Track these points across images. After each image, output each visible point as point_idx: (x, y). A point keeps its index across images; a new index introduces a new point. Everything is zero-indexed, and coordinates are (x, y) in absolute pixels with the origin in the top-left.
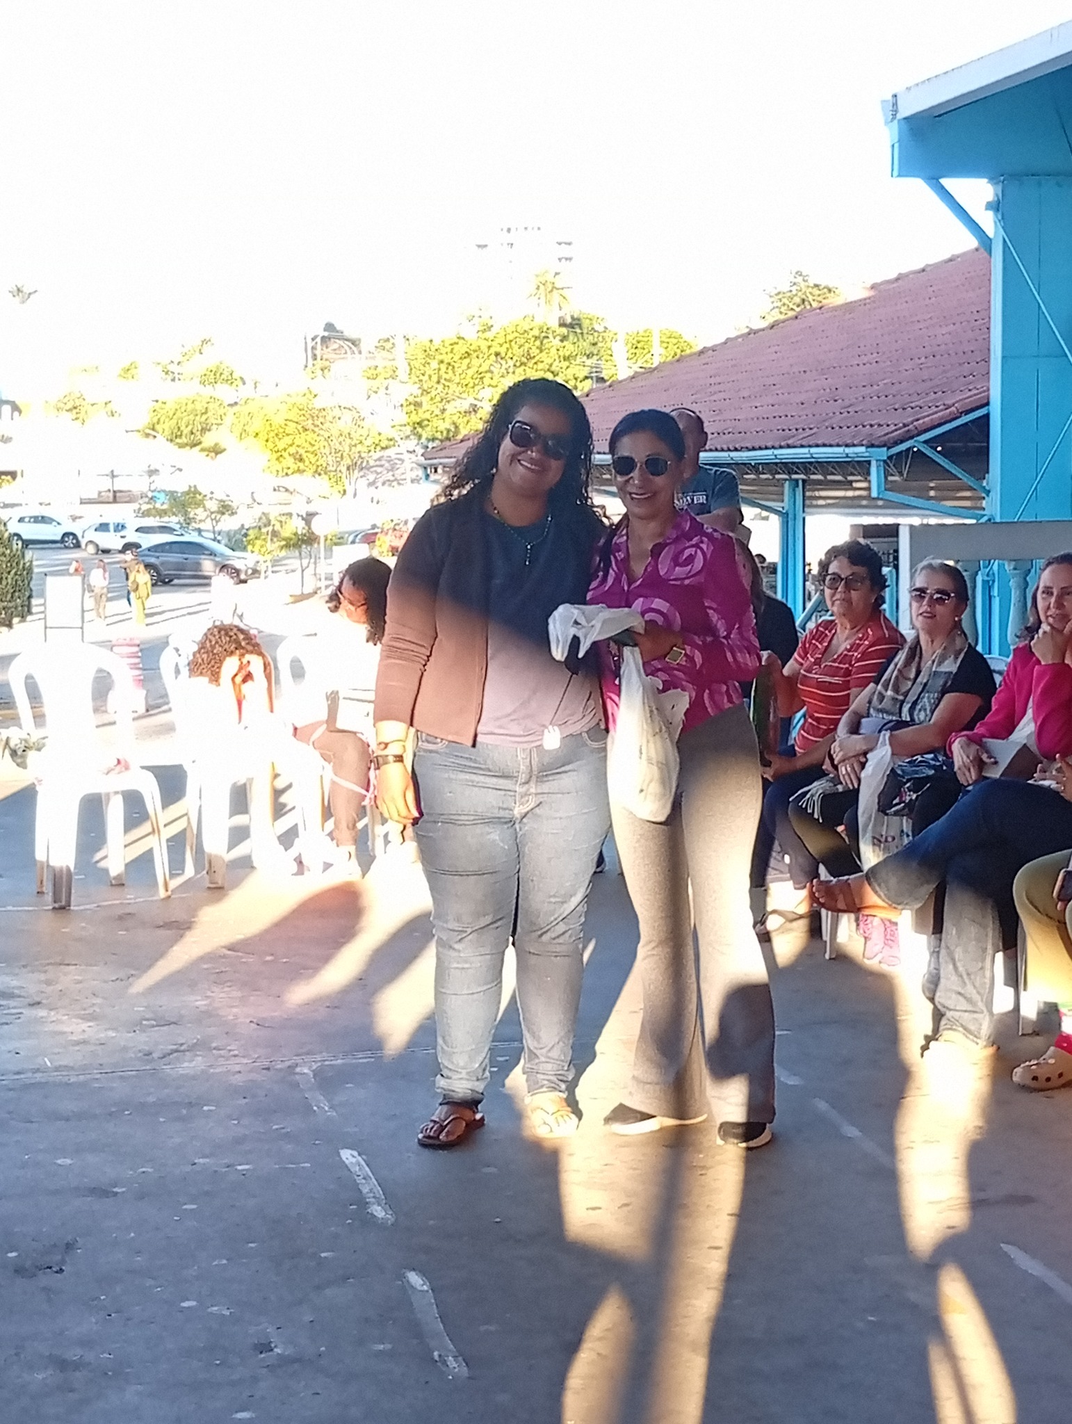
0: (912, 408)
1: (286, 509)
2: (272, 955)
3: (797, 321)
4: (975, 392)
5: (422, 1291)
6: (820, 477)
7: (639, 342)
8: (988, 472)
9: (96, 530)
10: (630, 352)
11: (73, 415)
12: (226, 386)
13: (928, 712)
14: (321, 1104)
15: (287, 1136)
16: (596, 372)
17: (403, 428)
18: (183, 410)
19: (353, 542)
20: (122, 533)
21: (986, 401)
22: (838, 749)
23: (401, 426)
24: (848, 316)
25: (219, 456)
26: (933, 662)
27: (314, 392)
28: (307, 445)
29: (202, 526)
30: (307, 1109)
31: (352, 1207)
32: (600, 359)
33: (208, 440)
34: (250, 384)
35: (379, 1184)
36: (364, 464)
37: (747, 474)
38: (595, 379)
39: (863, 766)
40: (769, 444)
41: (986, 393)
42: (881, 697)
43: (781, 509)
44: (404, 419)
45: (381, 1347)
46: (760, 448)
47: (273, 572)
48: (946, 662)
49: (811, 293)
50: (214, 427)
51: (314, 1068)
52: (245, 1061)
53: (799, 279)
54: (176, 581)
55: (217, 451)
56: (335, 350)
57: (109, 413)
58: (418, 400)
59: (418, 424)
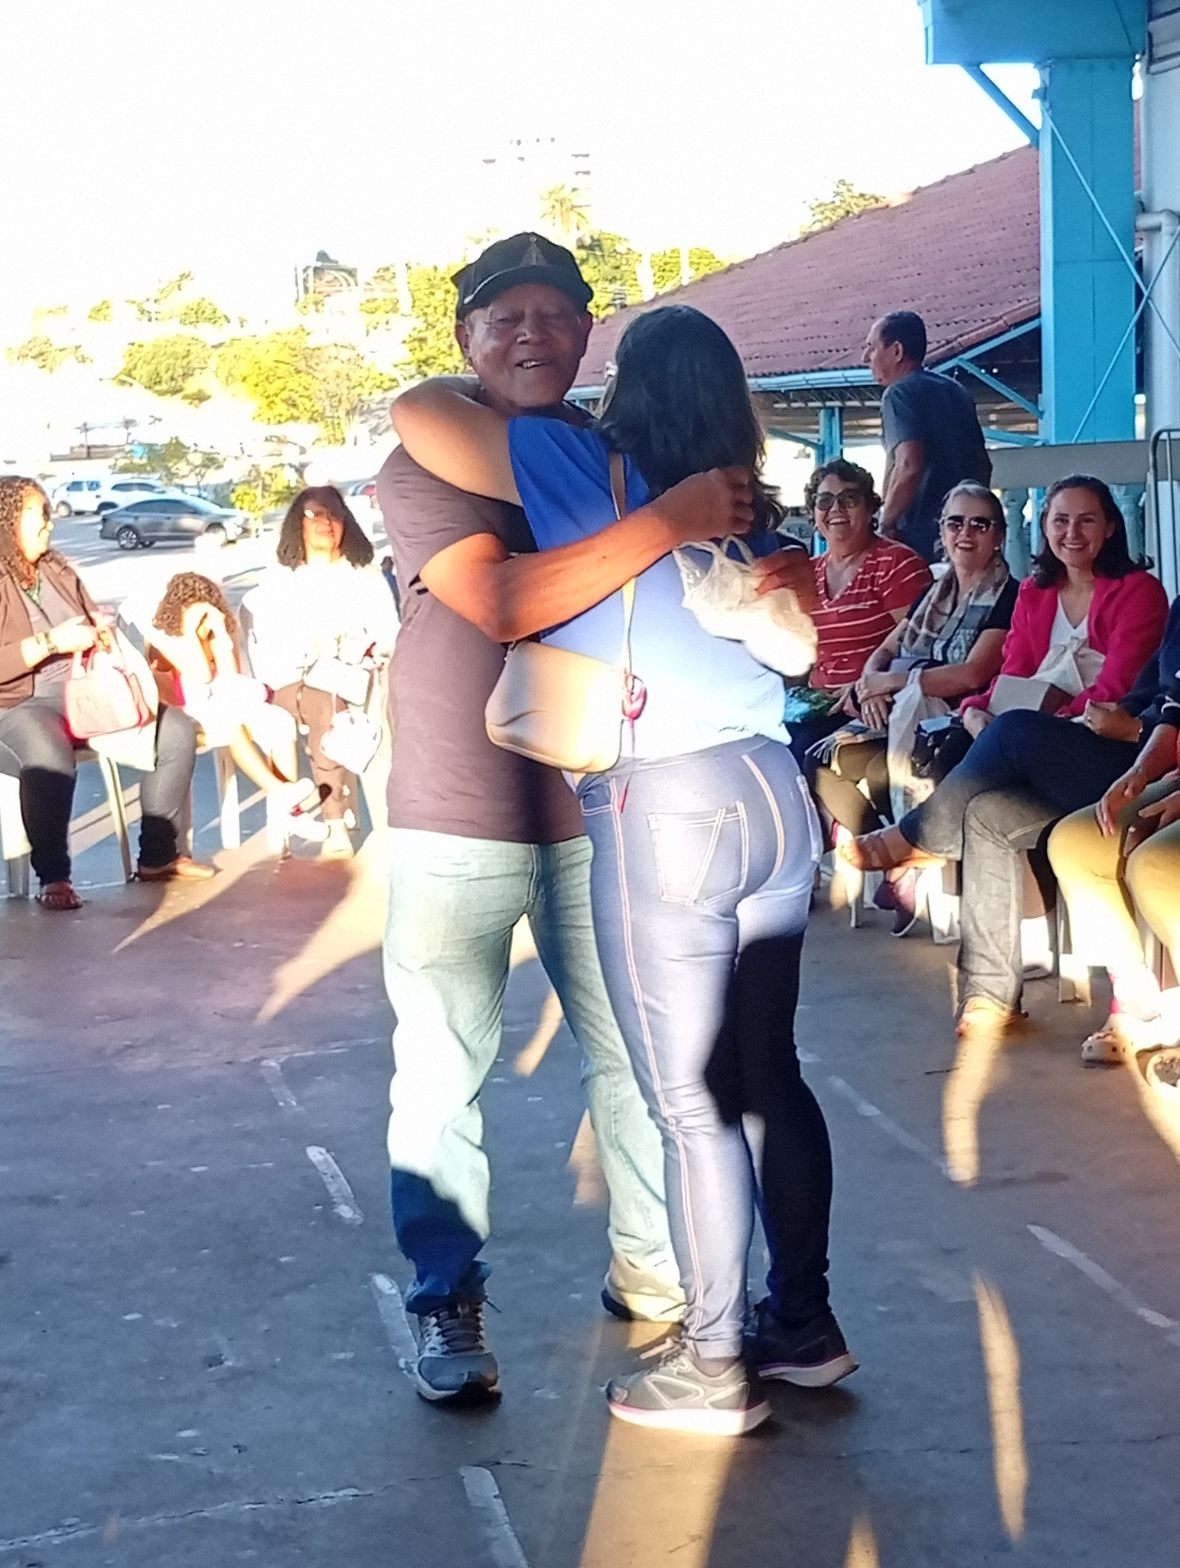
0: (956, 323)
1: (277, 461)
2: (241, 941)
3: (832, 232)
4: (1025, 302)
5: (389, 1295)
6: (856, 403)
7: (666, 264)
8: (1041, 392)
9: (68, 489)
10: (657, 276)
11: (39, 362)
12: (209, 325)
13: (963, 650)
14: (289, 1100)
15: (248, 1135)
16: (621, 299)
17: (407, 367)
18: (162, 353)
19: (354, 494)
20: (97, 492)
21: (1037, 312)
22: (862, 687)
23: (405, 364)
24: (888, 225)
25: (204, 403)
26: (971, 594)
27: (308, 331)
28: (300, 389)
29: (184, 482)
30: (272, 1105)
31: (317, 1208)
32: (623, 285)
33: (191, 386)
34: (235, 322)
35: (348, 1182)
36: (365, 408)
37: (777, 402)
38: (619, 306)
39: (889, 707)
40: (800, 368)
41: (1037, 304)
42: (914, 636)
43: (816, 441)
44: (409, 357)
45: (342, 1356)
46: (790, 373)
47: (265, 530)
48: (984, 596)
49: (855, 204)
50: (197, 372)
51: (282, 1060)
52: (207, 1055)
53: (843, 189)
54: (157, 544)
55: (200, 397)
56: (330, 282)
57: (80, 359)
58: (422, 335)
59: (424, 362)
